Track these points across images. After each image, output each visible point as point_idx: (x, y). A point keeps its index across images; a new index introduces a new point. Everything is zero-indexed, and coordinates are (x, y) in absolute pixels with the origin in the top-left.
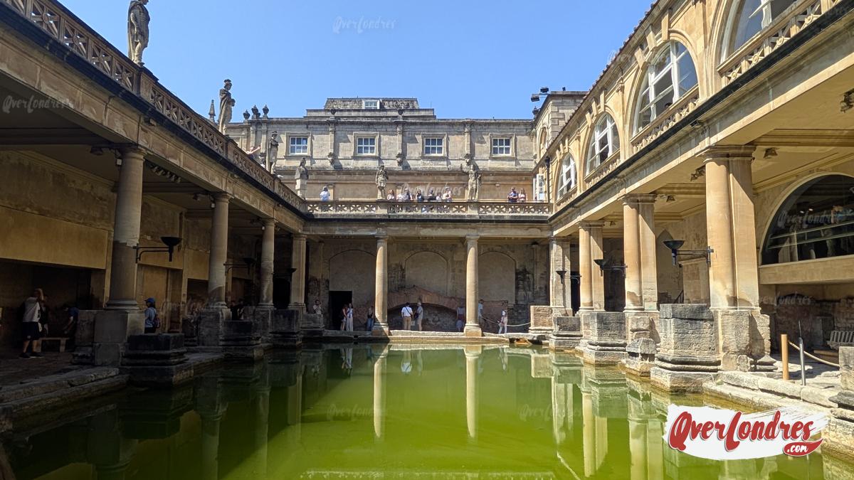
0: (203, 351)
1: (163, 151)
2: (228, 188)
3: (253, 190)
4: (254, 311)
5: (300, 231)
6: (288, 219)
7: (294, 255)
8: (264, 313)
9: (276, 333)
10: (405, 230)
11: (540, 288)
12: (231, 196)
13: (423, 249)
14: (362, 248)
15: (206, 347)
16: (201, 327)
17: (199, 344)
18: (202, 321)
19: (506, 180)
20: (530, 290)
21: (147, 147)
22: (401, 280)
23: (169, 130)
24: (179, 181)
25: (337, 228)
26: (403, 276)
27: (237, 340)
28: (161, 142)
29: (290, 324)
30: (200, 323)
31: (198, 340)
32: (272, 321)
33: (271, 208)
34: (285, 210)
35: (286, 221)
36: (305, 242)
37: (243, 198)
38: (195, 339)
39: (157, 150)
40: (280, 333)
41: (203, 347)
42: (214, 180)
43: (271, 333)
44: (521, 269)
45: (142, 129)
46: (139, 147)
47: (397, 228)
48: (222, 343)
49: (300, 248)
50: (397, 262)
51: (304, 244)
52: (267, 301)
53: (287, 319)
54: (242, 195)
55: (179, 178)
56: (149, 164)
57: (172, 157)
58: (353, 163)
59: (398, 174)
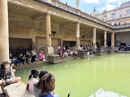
5: (113, 32)
6: (110, 30)
12: (96, 27)
14: (128, 34)
18: (92, 49)
21: (80, 22)
27: (98, 52)
32: (106, 49)
33: (105, 28)
37: (99, 27)
40: (108, 51)
42: (93, 25)
45: (79, 19)
49: (113, 35)
52: (105, 45)
55: (87, 26)
57: (84, 23)
58: (126, 16)
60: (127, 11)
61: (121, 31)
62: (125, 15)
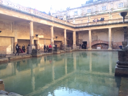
5: (74, 31)
7: (73, 35)
8: (65, 46)
9: (67, 49)
12: (53, 26)
21: (33, 21)
26: (97, 38)
28: (36, 19)
33: (65, 27)
42: (49, 24)
45: (32, 18)
47: (92, 28)
50: (96, 35)
57: (39, 22)
59: (96, 16)
60: (88, 10)
61: (81, 30)
62: (85, 14)
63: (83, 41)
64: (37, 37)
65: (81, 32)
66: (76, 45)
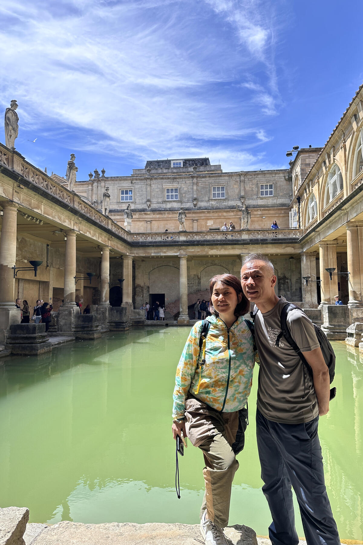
0: (62, 335)
1: (30, 205)
2: (75, 227)
3: (93, 227)
4: (97, 308)
5: (128, 254)
6: (119, 246)
7: (124, 270)
8: (103, 309)
9: (112, 322)
10: (198, 252)
11: (296, 289)
12: (77, 232)
13: (212, 263)
14: (171, 264)
15: (63, 332)
16: (60, 319)
17: (58, 331)
18: (60, 316)
19: (270, 214)
20: (289, 291)
21: (19, 202)
22: (198, 286)
23: (34, 191)
24: (42, 223)
25: (153, 251)
26: (199, 283)
27: (83, 327)
28: (28, 199)
29: (121, 316)
30: (59, 317)
31: (58, 328)
32: (109, 315)
33: (107, 239)
34: (116, 240)
35: (117, 247)
36: (131, 262)
37: (86, 233)
38: (56, 327)
39: (25, 204)
40: (114, 323)
41: (61, 333)
42: (66, 222)
43: (108, 323)
44: (282, 276)
45: (16, 191)
46: (14, 203)
47: (193, 250)
48: (73, 330)
49: (128, 265)
50: (195, 273)
51: (130, 262)
52: (105, 301)
53: (119, 313)
54: (85, 231)
55: (42, 222)
56: (21, 213)
57: (36, 208)
58: (164, 206)
59: (194, 213)
62: (160, 200)
63: (151, 293)
64: (35, 270)
65: (144, 259)
66: (132, 308)
